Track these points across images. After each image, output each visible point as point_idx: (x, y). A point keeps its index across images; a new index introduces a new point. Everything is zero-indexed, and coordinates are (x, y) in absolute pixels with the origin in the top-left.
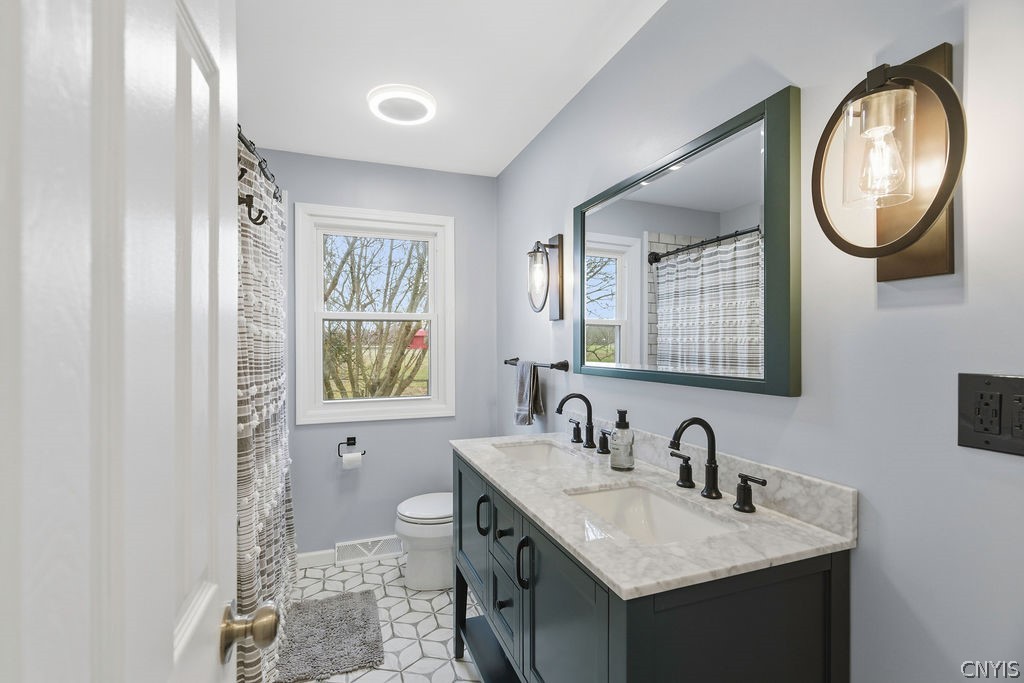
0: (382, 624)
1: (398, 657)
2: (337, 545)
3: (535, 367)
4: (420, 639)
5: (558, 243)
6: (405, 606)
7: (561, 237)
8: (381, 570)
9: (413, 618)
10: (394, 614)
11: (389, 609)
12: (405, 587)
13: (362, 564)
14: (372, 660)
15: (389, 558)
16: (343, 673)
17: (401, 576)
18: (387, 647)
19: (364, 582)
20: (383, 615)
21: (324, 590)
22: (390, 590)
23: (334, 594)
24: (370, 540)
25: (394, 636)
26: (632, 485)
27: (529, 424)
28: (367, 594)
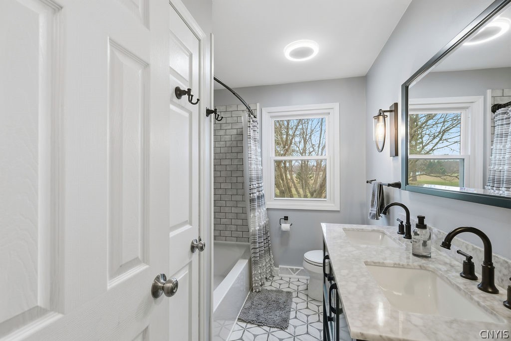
0: (292, 310)
1: (295, 329)
2: (280, 266)
3: (380, 185)
4: (308, 324)
5: (394, 109)
6: (305, 305)
7: (396, 105)
8: (298, 283)
9: (307, 312)
10: (299, 306)
11: (298, 303)
12: (307, 295)
13: (290, 278)
14: (283, 325)
15: (304, 279)
16: (269, 326)
17: (307, 289)
18: (291, 322)
19: (289, 287)
20: (294, 305)
21: (271, 285)
22: (300, 295)
23: (275, 289)
24: (294, 268)
25: (296, 317)
26: (421, 267)
27: (377, 219)
28: (289, 293)
